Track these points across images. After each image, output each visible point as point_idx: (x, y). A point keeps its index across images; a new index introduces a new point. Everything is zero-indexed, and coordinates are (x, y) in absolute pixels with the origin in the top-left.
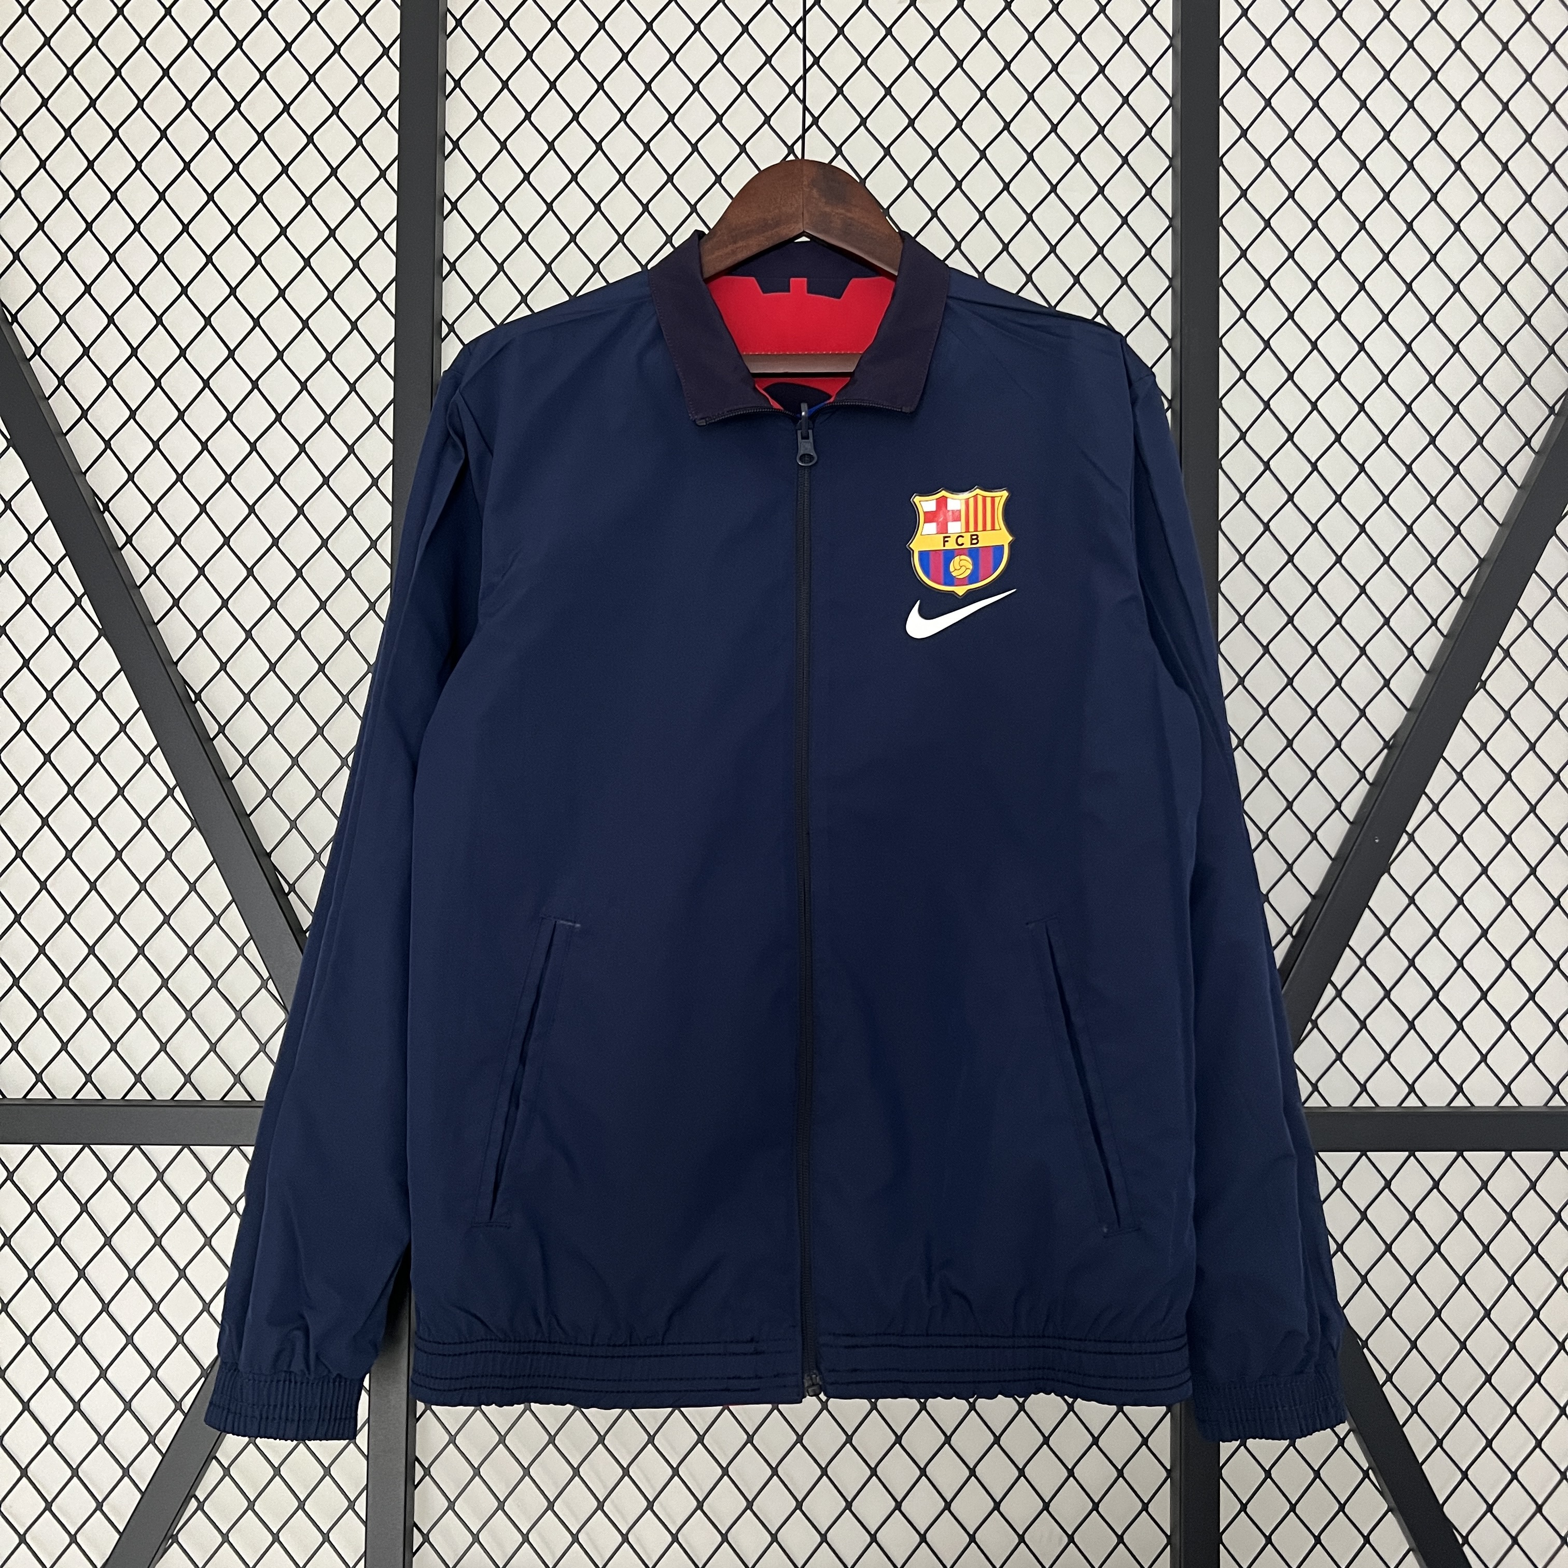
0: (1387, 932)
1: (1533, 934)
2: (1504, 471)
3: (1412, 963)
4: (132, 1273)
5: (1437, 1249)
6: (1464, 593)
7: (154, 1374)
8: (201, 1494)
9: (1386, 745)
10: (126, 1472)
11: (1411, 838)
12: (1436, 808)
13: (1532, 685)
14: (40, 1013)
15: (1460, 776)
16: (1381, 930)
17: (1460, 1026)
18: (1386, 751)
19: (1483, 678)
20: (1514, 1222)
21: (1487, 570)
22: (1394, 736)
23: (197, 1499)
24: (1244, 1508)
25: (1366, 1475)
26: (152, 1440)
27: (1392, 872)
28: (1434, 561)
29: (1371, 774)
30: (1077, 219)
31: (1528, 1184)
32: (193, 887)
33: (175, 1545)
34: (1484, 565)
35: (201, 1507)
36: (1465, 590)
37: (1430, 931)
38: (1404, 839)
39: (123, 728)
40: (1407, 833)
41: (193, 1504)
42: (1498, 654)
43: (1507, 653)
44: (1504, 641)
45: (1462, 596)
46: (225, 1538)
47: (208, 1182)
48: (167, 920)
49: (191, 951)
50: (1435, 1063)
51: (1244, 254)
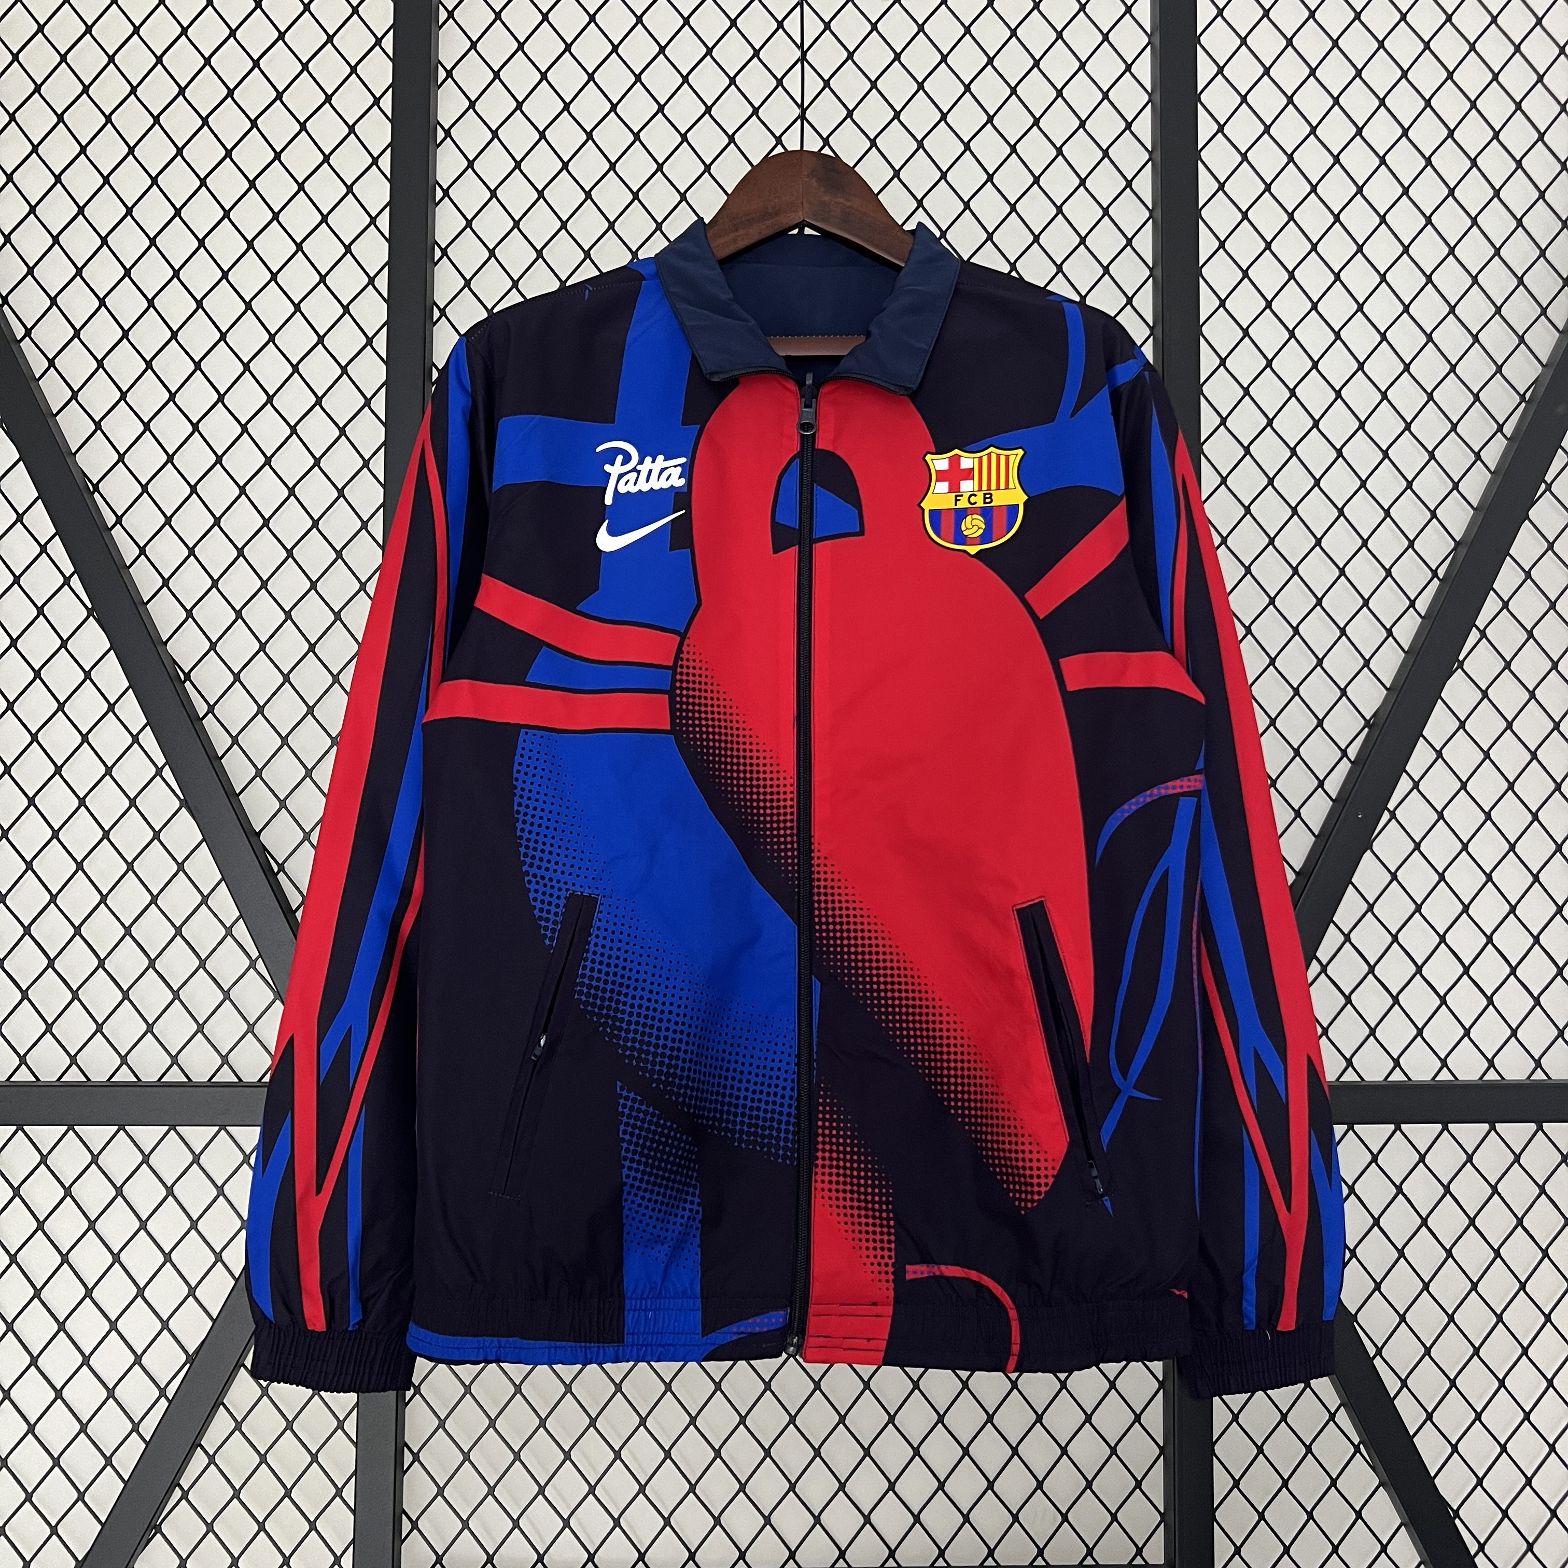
0: (1371, 908)
1: (1513, 909)
2: (1478, 456)
3: (1395, 938)
4: (116, 1258)
5: (1424, 1222)
6: (1441, 576)
7: (138, 1360)
8: (185, 1482)
9: (1367, 724)
10: (108, 1461)
11: (1393, 815)
12: (1416, 785)
13: (1508, 665)
14: (25, 995)
15: (1439, 754)
16: (1365, 907)
17: (1443, 1001)
18: (1367, 730)
19: (1461, 658)
20: (1499, 1195)
21: (1463, 551)
22: (1374, 715)
23: (182, 1488)
24: (1236, 1484)
25: (1357, 1450)
26: (135, 1428)
27: (1374, 849)
28: (1411, 544)
29: (1352, 752)
30: (1059, 210)
31: (1512, 1157)
32: (181, 867)
33: (158, 1535)
34: (1460, 548)
35: (185, 1496)
36: (1441, 573)
37: (1413, 907)
38: (1386, 816)
39: (111, 708)
40: (1389, 810)
41: (178, 1493)
42: (1474, 635)
43: (1483, 634)
44: (1481, 622)
45: (1438, 578)
46: (210, 1527)
47: (195, 1165)
48: (154, 900)
49: (178, 931)
50: (1419, 1038)
51: (1222, 245)
